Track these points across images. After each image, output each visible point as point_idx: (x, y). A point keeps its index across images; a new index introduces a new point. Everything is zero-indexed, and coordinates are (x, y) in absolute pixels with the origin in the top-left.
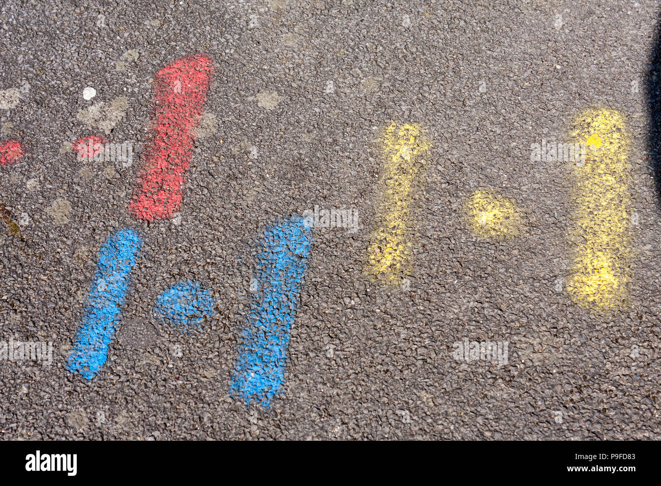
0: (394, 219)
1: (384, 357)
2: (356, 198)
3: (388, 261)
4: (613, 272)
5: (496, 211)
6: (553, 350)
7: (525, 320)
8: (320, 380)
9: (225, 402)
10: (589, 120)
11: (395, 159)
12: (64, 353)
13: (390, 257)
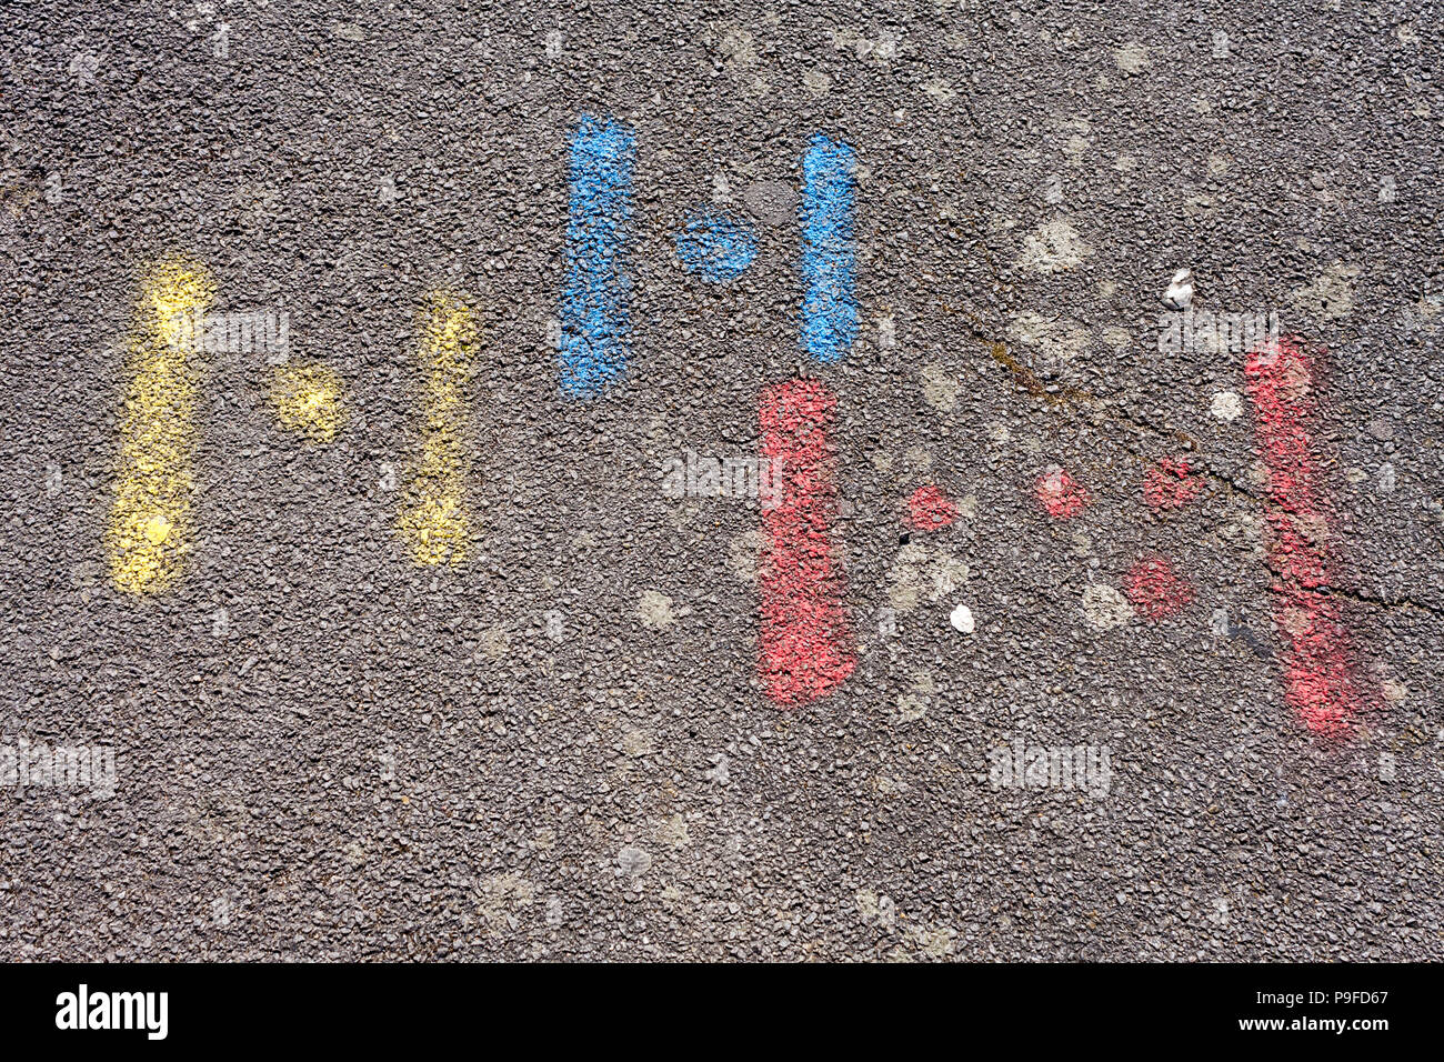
0: (445, 395)
1: (447, 185)
2: (504, 436)
3: (452, 327)
4: (157, 313)
5: (304, 408)
6: (240, 202)
7: (272, 241)
8: (523, 153)
9: (638, 120)
10: (162, 572)
11: (450, 503)
12: (863, 168)
13: (449, 333)
